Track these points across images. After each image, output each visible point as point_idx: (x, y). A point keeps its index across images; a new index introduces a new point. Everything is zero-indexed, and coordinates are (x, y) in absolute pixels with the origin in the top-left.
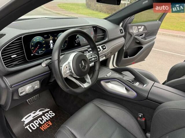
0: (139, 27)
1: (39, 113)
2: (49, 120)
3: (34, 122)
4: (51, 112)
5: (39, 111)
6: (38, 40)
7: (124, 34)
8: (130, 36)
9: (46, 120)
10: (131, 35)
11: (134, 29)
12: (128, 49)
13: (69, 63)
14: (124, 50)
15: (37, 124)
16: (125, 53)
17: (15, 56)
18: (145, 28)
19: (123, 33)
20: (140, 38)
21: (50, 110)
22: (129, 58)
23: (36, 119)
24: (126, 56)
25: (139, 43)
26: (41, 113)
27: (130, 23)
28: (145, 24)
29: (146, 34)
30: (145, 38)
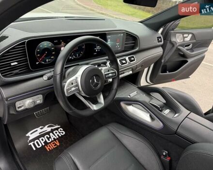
0: (185, 35)
1: (47, 129)
2: (57, 139)
3: (40, 139)
4: (61, 130)
5: (48, 127)
6: (46, 45)
7: (162, 43)
8: (171, 46)
9: (54, 138)
10: (173, 44)
11: (178, 38)
12: (167, 62)
13: (77, 78)
14: (162, 62)
15: (42, 142)
16: (163, 66)
17: (16, 63)
18: (194, 36)
19: (161, 41)
20: (184, 49)
21: (60, 128)
22: (168, 73)
23: (43, 136)
24: (164, 71)
25: (184, 56)
26: (49, 129)
27: (173, 29)
28: (194, 32)
29: (194, 44)
30: (192, 50)
